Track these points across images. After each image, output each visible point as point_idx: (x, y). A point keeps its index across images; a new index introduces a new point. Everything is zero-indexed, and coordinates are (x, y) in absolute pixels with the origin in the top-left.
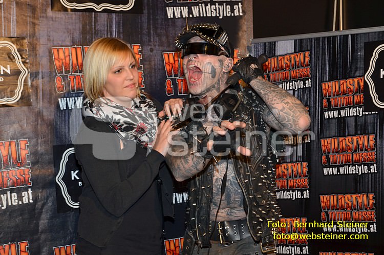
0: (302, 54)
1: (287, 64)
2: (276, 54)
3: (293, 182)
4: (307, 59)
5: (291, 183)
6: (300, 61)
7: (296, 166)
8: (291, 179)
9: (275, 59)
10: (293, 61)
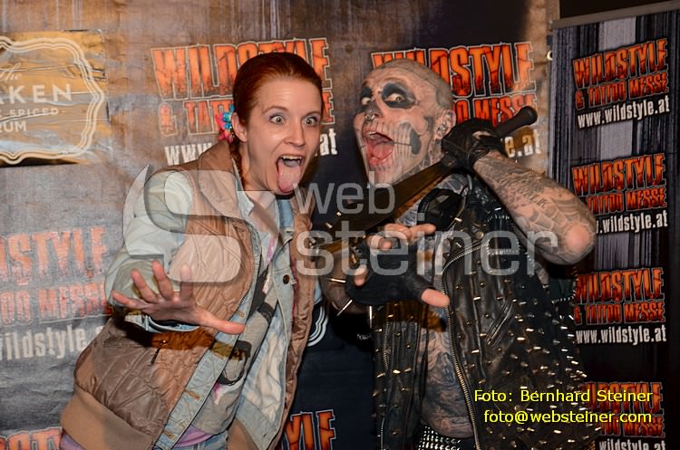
0: (651, 46)
1: (621, 67)
2: (600, 49)
3: (634, 309)
4: (661, 55)
5: (629, 310)
6: (647, 59)
7: (639, 275)
8: (629, 302)
9: (599, 58)
10: (633, 61)
